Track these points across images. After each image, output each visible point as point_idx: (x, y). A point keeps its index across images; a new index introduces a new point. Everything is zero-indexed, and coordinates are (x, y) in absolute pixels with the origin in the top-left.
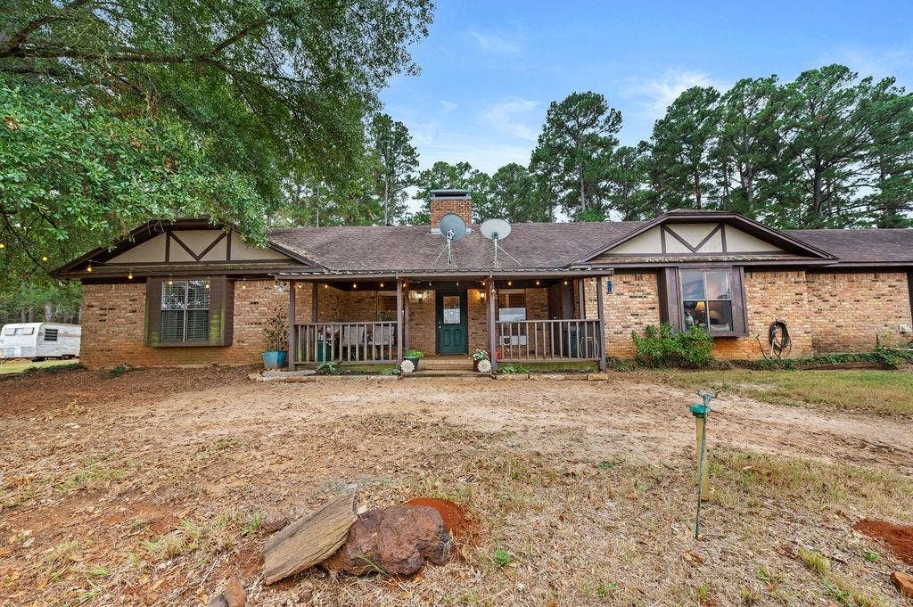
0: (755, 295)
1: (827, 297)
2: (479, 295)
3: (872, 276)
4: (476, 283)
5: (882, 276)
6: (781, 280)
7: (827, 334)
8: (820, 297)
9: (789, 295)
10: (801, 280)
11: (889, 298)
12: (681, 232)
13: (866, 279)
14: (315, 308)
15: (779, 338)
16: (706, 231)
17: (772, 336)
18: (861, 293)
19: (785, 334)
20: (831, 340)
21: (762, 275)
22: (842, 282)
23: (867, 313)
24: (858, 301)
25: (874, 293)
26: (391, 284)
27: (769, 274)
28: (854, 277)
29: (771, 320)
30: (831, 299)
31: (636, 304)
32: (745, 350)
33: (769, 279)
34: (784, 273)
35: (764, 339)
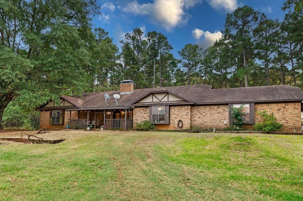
0: (175, 113)
1: (202, 113)
2: (123, 113)
3: (217, 107)
4: (122, 110)
5: (221, 106)
6: (183, 109)
7: (201, 124)
8: (200, 113)
9: (185, 113)
10: (189, 108)
11: (222, 113)
12: (157, 96)
13: (215, 107)
14: (79, 116)
15: (180, 125)
16: (164, 95)
17: (178, 124)
18: (213, 112)
19: (182, 124)
20: (202, 126)
21: (178, 107)
22: (208, 108)
23: (214, 118)
24: (212, 114)
25: (217, 112)
26: (103, 110)
27: (180, 107)
28: (211, 107)
29: (179, 120)
30: (203, 114)
31: (145, 115)
32: (171, 127)
33: (180, 108)
34: (184, 107)
35: (176, 125)
